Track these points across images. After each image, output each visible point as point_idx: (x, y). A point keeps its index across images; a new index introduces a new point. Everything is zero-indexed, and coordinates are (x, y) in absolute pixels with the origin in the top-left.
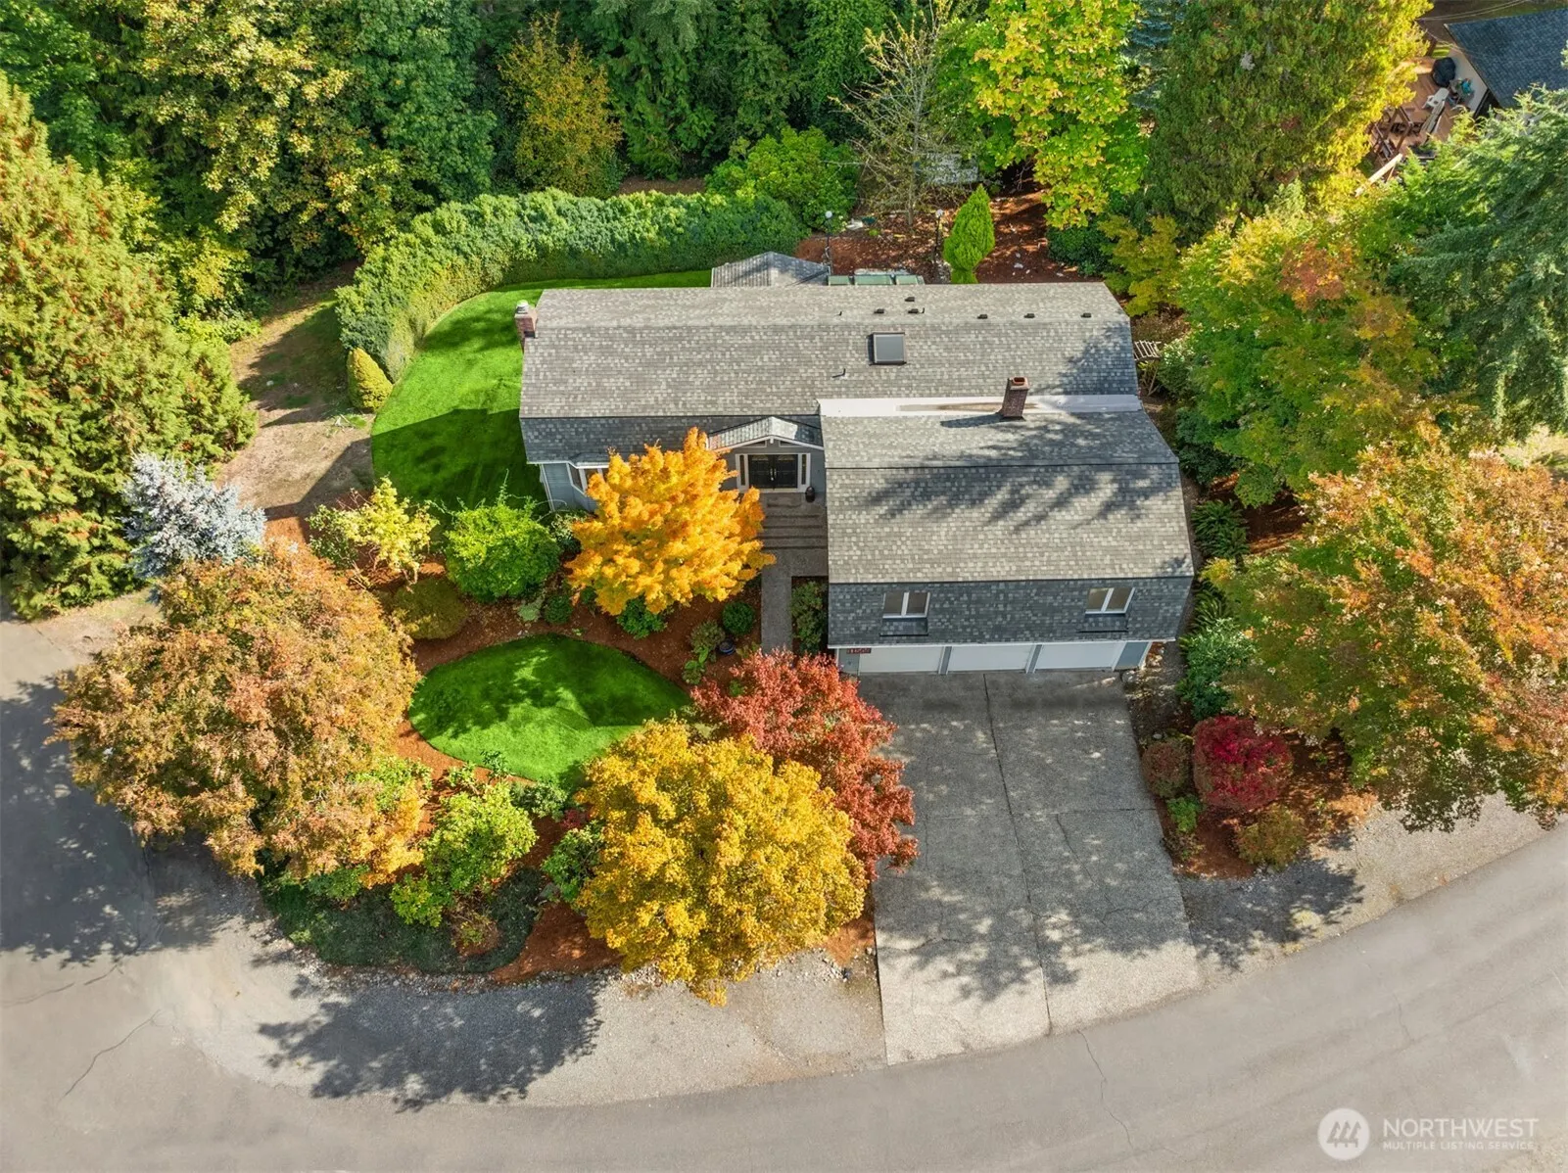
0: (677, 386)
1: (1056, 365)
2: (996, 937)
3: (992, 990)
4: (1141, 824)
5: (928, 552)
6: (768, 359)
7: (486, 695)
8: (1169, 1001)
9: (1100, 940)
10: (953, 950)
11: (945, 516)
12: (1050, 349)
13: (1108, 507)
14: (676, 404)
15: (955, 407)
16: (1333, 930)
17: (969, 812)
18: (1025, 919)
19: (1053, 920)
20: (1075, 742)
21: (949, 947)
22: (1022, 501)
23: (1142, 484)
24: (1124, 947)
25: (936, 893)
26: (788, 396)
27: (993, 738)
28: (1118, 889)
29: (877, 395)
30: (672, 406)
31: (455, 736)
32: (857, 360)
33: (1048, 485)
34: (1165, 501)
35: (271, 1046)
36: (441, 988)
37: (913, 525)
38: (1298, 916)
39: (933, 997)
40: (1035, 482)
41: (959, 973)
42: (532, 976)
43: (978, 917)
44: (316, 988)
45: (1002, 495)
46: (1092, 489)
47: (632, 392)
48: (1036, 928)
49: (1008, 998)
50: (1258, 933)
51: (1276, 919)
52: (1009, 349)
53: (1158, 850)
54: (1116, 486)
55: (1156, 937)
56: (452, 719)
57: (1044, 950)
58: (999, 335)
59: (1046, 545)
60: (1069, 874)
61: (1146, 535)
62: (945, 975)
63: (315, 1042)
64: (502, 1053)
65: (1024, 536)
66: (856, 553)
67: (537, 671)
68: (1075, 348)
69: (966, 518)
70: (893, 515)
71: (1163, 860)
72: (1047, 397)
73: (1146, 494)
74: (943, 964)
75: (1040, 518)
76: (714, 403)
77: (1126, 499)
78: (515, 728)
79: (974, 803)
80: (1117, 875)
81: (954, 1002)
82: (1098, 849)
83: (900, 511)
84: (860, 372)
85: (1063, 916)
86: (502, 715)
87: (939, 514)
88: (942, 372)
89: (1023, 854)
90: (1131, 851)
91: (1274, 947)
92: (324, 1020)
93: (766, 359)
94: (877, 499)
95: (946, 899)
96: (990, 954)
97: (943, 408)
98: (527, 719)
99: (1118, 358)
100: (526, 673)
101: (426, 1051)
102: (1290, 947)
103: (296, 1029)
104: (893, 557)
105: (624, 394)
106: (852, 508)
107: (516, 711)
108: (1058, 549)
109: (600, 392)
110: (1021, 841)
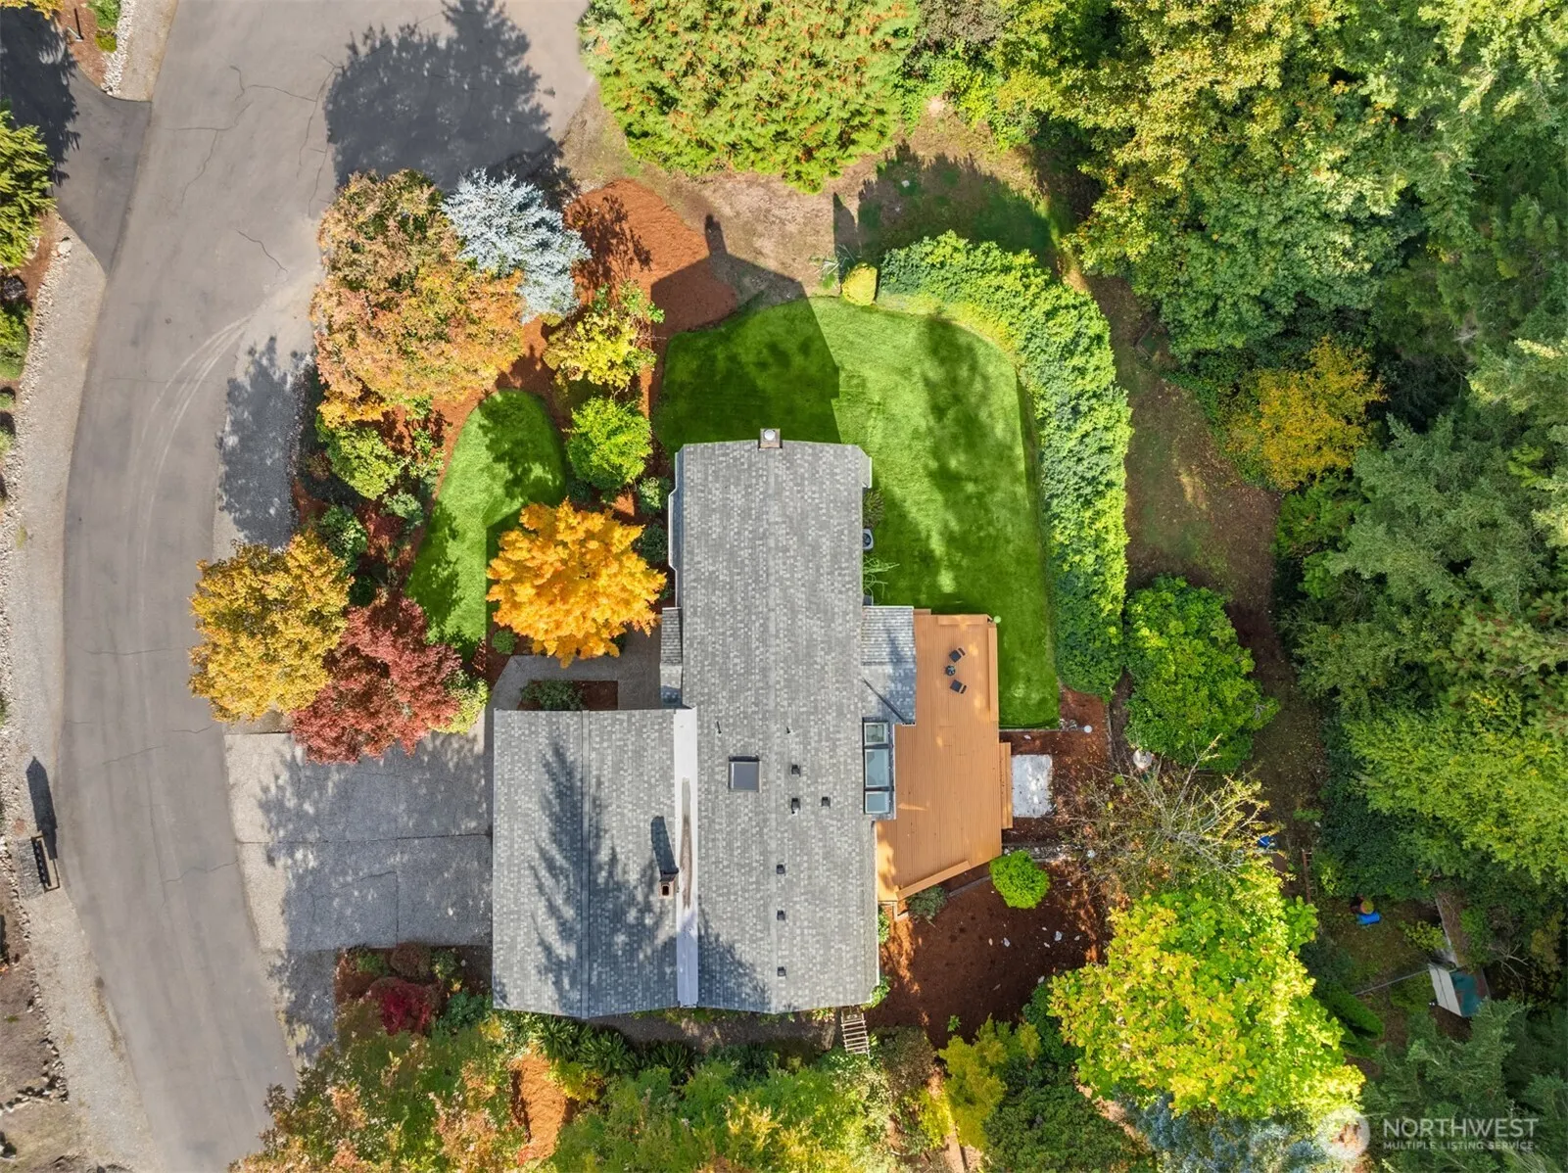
0: (711, 581)
1: (728, 933)
2: (300, 814)
3: (266, 807)
4: (384, 933)
5: (516, 792)
6: (737, 662)
7: (518, 443)
8: (252, 925)
9: (294, 886)
10: (293, 785)
11: (543, 808)
12: (743, 929)
13: (548, 949)
14: (694, 581)
15: (686, 832)
16: (292, 1051)
17: (402, 807)
18: (312, 837)
19: (310, 856)
20: (464, 896)
21: (295, 781)
22: (555, 877)
23: (566, 982)
24: (287, 902)
25: (335, 777)
26: (701, 680)
27: (470, 834)
28: (331, 904)
29: (701, 762)
30: (693, 577)
31: (481, 426)
32: (735, 745)
33: (567, 900)
34: (550, 998)
35: (261, 347)
36: (292, 447)
37: (538, 782)
38: (303, 1029)
39: (263, 768)
40: (569, 889)
41: (277, 787)
42: (297, 505)
43: (315, 803)
44: (297, 367)
45: (560, 860)
46: (562, 938)
47: (707, 541)
48: (305, 843)
49: (259, 816)
50: (293, 998)
51: (303, 1012)
52: (744, 890)
53: (361, 941)
54: (564, 959)
55: (293, 926)
56: (496, 422)
57: (291, 846)
58: (757, 882)
59: (519, 891)
60: (344, 873)
61: (526, 977)
62: (277, 778)
63: (262, 375)
64: (247, 493)
65: (527, 872)
66: (517, 733)
67: (539, 480)
68: (745, 952)
69: (543, 827)
70: (544, 766)
71: (352, 942)
72: (696, 920)
73: (557, 983)
74: (285, 777)
75: (540, 887)
76: (695, 614)
77: (554, 966)
78: (488, 468)
79: (410, 812)
80: (341, 907)
81: (260, 782)
82: (364, 897)
83: (548, 772)
84: (723, 746)
85: (312, 863)
86: (498, 459)
87: (546, 805)
88: (722, 822)
89: (363, 844)
90: (360, 921)
91: (284, 1005)
92: (276, 377)
93: (737, 661)
94: (559, 753)
95: (330, 784)
96: (289, 810)
97: (686, 821)
98: (494, 478)
99: (733, 994)
100: (537, 471)
101: (251, 444)
102: (282, 1017)
103: (271, 360)
104: (513, 763)
105: (705, 534)
106: (551, 732)
107: (502, 468)
108: (516, 900)
109: (707, 511)
110: (373, 843)
